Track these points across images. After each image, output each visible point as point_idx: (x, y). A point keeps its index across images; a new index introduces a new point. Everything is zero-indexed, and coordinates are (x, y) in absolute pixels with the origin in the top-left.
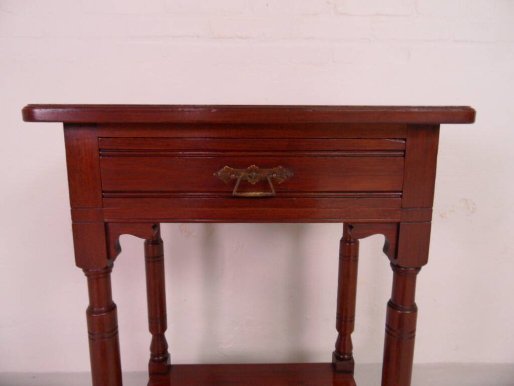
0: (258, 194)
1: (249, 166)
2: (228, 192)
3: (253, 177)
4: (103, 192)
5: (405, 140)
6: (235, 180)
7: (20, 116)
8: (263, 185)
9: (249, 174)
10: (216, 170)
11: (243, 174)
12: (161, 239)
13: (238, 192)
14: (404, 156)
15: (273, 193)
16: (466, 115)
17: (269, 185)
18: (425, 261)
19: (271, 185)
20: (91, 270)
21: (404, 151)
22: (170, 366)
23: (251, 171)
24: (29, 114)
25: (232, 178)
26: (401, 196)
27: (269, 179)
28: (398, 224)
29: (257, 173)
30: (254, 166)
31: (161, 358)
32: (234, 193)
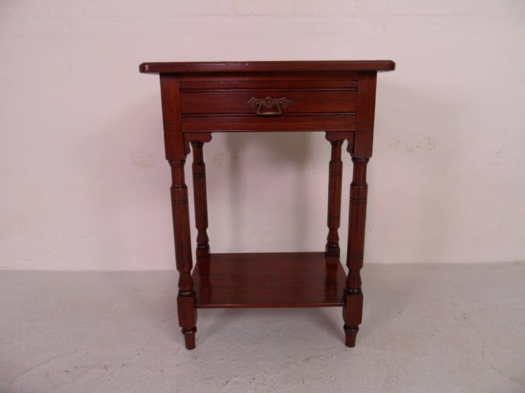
0: (271, 113)
1: (266, 97)
2: (254, 113)
3: (269, 104)
4: (182, 114)
5: (357, 81)
6: (258, 105)
7: (138, 69)
8: (274, 108)
10: (247, 101)
11: (262, 102)
12: (203, 162)
13: (260, 112)
14: (356, 91)
15: (280, 112)
16: (390, 66)
17: (278, 108)
18: (371, 155)
19: (279, 108)
20: (174, 162)
21: (356, 88)
22: (211, 254)
23: (267, 101)
24: (143, 68)
25: (256, 104)
26: (355, 115)
27: (278, 104)
28: (354, 132)
29: (270, 101)
30: (269, 97)
31: (204, 247)
32: (258, 113)
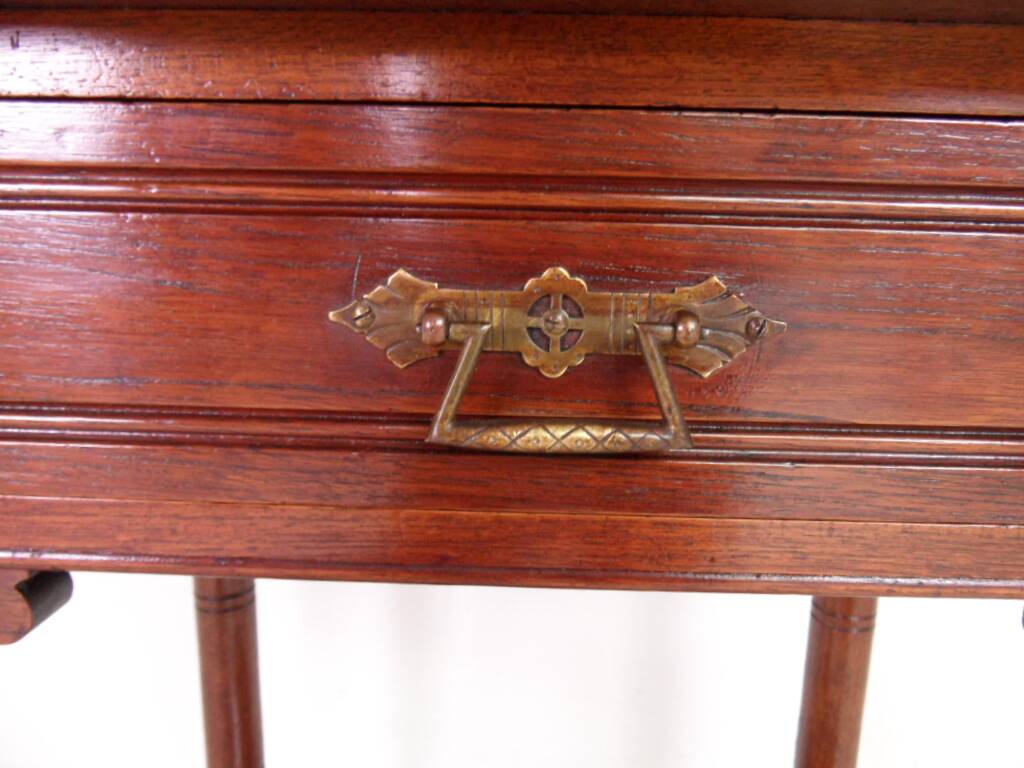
0: (583, 437)
1: (537, 272)
3: (555, 338)
6: (446, 352)
8: (613, 381)
9: (533, 321)
11: (494, 318)
13: (461, 419)
19: (663, 384)
23: (544, 299)
25: (426, 338)
27: (650, 346)
29: (577, 312)
30: (563, 271)
